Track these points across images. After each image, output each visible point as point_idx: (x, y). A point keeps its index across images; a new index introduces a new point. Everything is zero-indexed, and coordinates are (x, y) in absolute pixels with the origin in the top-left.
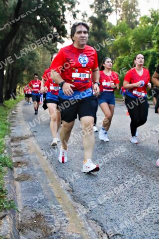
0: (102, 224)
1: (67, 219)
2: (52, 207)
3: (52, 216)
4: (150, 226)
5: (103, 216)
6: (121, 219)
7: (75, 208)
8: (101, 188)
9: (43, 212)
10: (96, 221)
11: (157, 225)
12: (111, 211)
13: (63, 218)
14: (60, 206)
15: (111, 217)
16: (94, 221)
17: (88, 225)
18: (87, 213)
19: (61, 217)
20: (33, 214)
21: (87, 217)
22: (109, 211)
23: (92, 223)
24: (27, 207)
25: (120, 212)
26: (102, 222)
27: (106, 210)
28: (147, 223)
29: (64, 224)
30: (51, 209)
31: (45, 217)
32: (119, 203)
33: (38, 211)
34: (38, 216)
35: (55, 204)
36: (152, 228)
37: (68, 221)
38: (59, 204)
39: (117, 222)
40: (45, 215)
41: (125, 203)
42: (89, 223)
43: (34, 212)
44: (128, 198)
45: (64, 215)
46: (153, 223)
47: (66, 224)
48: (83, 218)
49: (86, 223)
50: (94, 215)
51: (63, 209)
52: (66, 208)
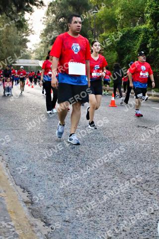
5: (68, 236)
7: (32, 225)
8: (69, 199)
12: (80, 229)
14: (13, 223)
18: (49, 232)
22: (77, 229)
25: (91, 231)
27: (73, 228)
32: (91, 218)
35: (6, 221)
38: (11, 221)
41: (99, 219)
44: (103, 212)
50: (58, 234)
51: (16, 228)
52: (20, 225)
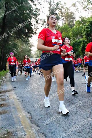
0: (46, 135)
1: (26, 133)
2: (18, 127)
3: (17, 132)
4: (74, 134)
5: (47, 130)
6: (58, 132)
7: (32, 127)
9: (12, 130)
10: (43, 134)
11: (78, 133)
12: (52, 127)
13: (23, 133)
14: (23, 127)
15: (52, 131)
16: (41, 134)
17: (37, 136)
18: (38, 129)
19: (22, 133)
20: (5, 132)
21: (38, 132)
22: (51, 127)
23: (40, 135)
24: (2, 128)
25: (58, 128)
26: (46, 134)
27: (50, 127)
28: (73, 133)
29: (24, 136)
30: (17, 129)
31: (13, 133)
32: (58, 123)
33: (9, 130)
34: (9, 133)
35: (20, 126)
36: (75, 135)
37: (26, 134)
38: (22, 126)
39: (56, 133)
40: (13, 132)
41: (61, 123)
42: (38, 135)
43: (6, 131)
44: (63, 120)
45: (24, 131)
46: (76, 133)
47: (25, 136)
48: (36, 132)
49: (37, 135)
50: (42, 130)
51: (24, 128)
52: (26, 127)
